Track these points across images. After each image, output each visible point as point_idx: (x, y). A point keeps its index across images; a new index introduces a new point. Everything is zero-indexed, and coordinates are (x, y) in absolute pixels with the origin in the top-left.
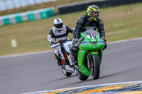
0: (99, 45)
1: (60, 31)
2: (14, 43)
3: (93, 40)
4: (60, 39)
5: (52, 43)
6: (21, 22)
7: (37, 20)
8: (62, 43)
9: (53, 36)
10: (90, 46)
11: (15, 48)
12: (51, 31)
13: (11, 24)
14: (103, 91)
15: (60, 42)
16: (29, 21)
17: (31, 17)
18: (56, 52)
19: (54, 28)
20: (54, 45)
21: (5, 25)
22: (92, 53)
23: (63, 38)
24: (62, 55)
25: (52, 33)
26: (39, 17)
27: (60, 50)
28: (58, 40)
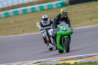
0: (68, 32)
5: (41, 30)
6: (44, 10)
7: (54, 9)
8: (47, 30)
9: (42, 26)
12: (41, 23)
13: (36, 11)
15: (46, 29)
16: (48, 9)
17: (50, 7)
19: (42, 21)
21: (33, 12)
23: (48, 27)
24: (47, 37)
25: (41, 24)
26: (55, 7)
28: (45, 28)
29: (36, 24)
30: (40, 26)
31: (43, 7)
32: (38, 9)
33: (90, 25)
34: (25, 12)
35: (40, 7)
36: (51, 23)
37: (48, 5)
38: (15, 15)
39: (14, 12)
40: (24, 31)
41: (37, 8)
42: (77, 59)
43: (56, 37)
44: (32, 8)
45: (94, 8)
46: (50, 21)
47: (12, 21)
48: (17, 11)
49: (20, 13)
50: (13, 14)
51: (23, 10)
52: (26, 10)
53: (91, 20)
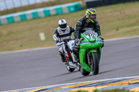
0: (97, 43)
1: (64, 31)
2: (42, 36)
3: (92, 39)
4: (64, 38)
5: (57, 42)
6: (50, 16)
7: (66, 14)
8: (66, 41)
9: (58, 35)
10: (89, 45)
11: (43, 41)
14: (129, 84)
16: (57, 14)
17: (60, 11)
18: (60, 49)
19: (59, 28)
20: (59, 44)
21: (34, 18)
22: (92, 51)
23: (67, 38)
24: (66, 52)
26: (67, 11)
27: (64, 48)
28: (62, 39)
29: (39, 36)
30: (55, 36)
31: (49, 11)
32: (42, 15)
33: (116, 37)
34: (24, 19)
35: (44, 11)
36: (72, 31)
37: (56, 9)
38: (9, 23)
39: (8, 18)
40: (21, 46)
41: (40, 12)
42: (97, 85)
43: (78, 51)
44: (33, 14)
45: (121, 13)
46: (71, 28)
47: (5, 32)
48: (12, 17)
49: (16, 20)
50: (6, 22)
51: (21, 16)
52: (25, 15)
53: (117, 30)
